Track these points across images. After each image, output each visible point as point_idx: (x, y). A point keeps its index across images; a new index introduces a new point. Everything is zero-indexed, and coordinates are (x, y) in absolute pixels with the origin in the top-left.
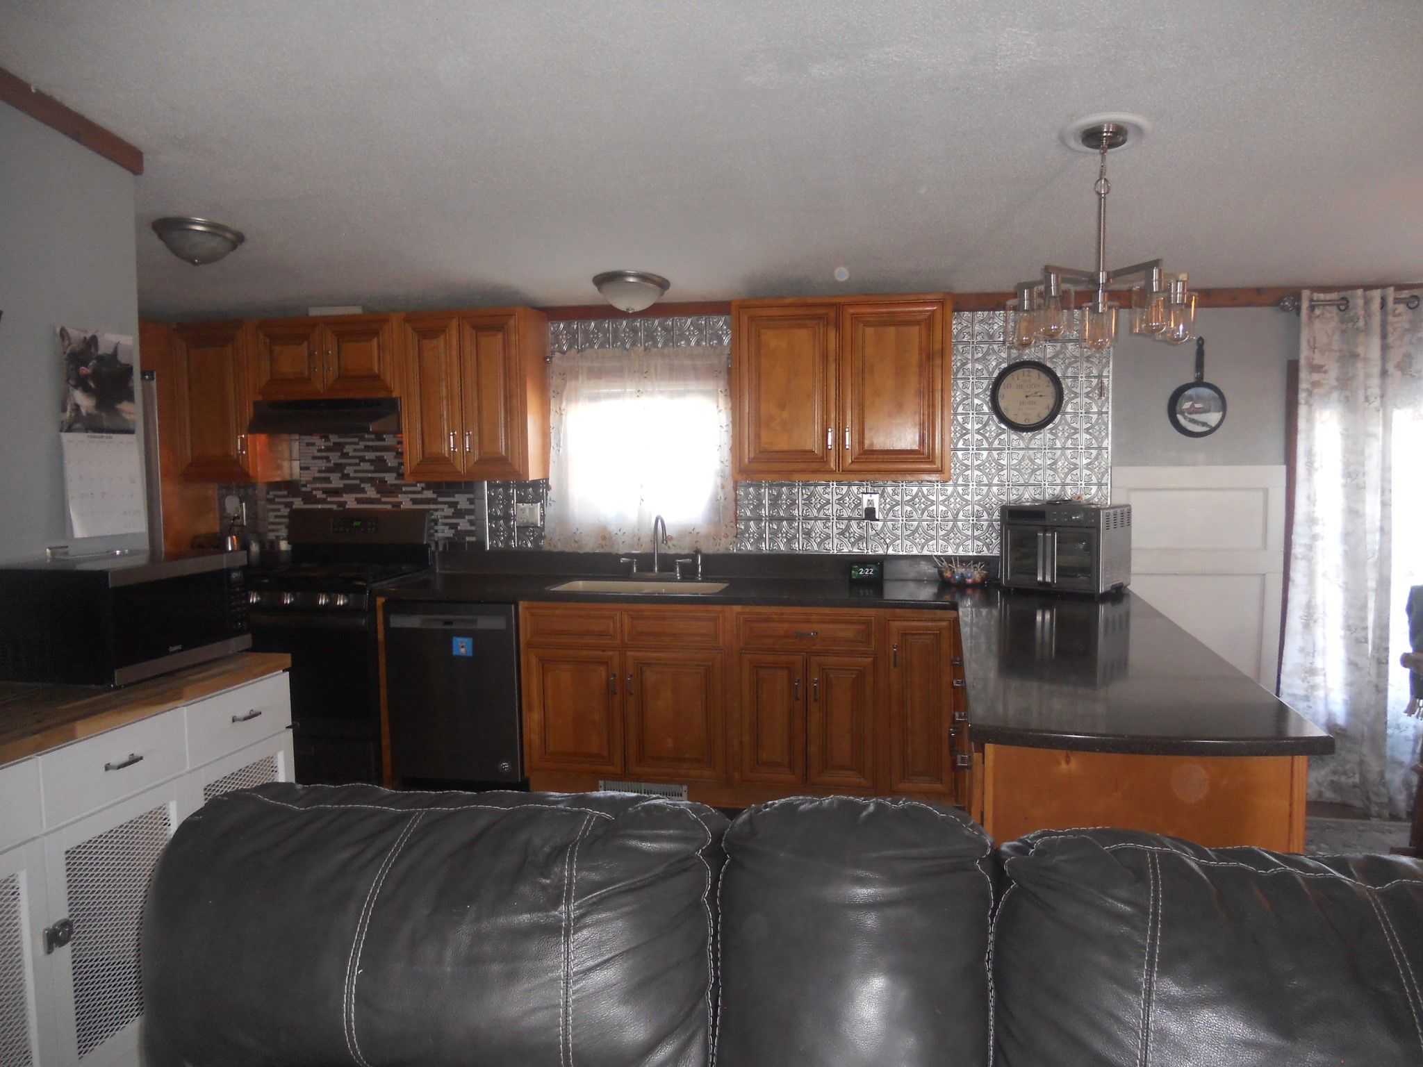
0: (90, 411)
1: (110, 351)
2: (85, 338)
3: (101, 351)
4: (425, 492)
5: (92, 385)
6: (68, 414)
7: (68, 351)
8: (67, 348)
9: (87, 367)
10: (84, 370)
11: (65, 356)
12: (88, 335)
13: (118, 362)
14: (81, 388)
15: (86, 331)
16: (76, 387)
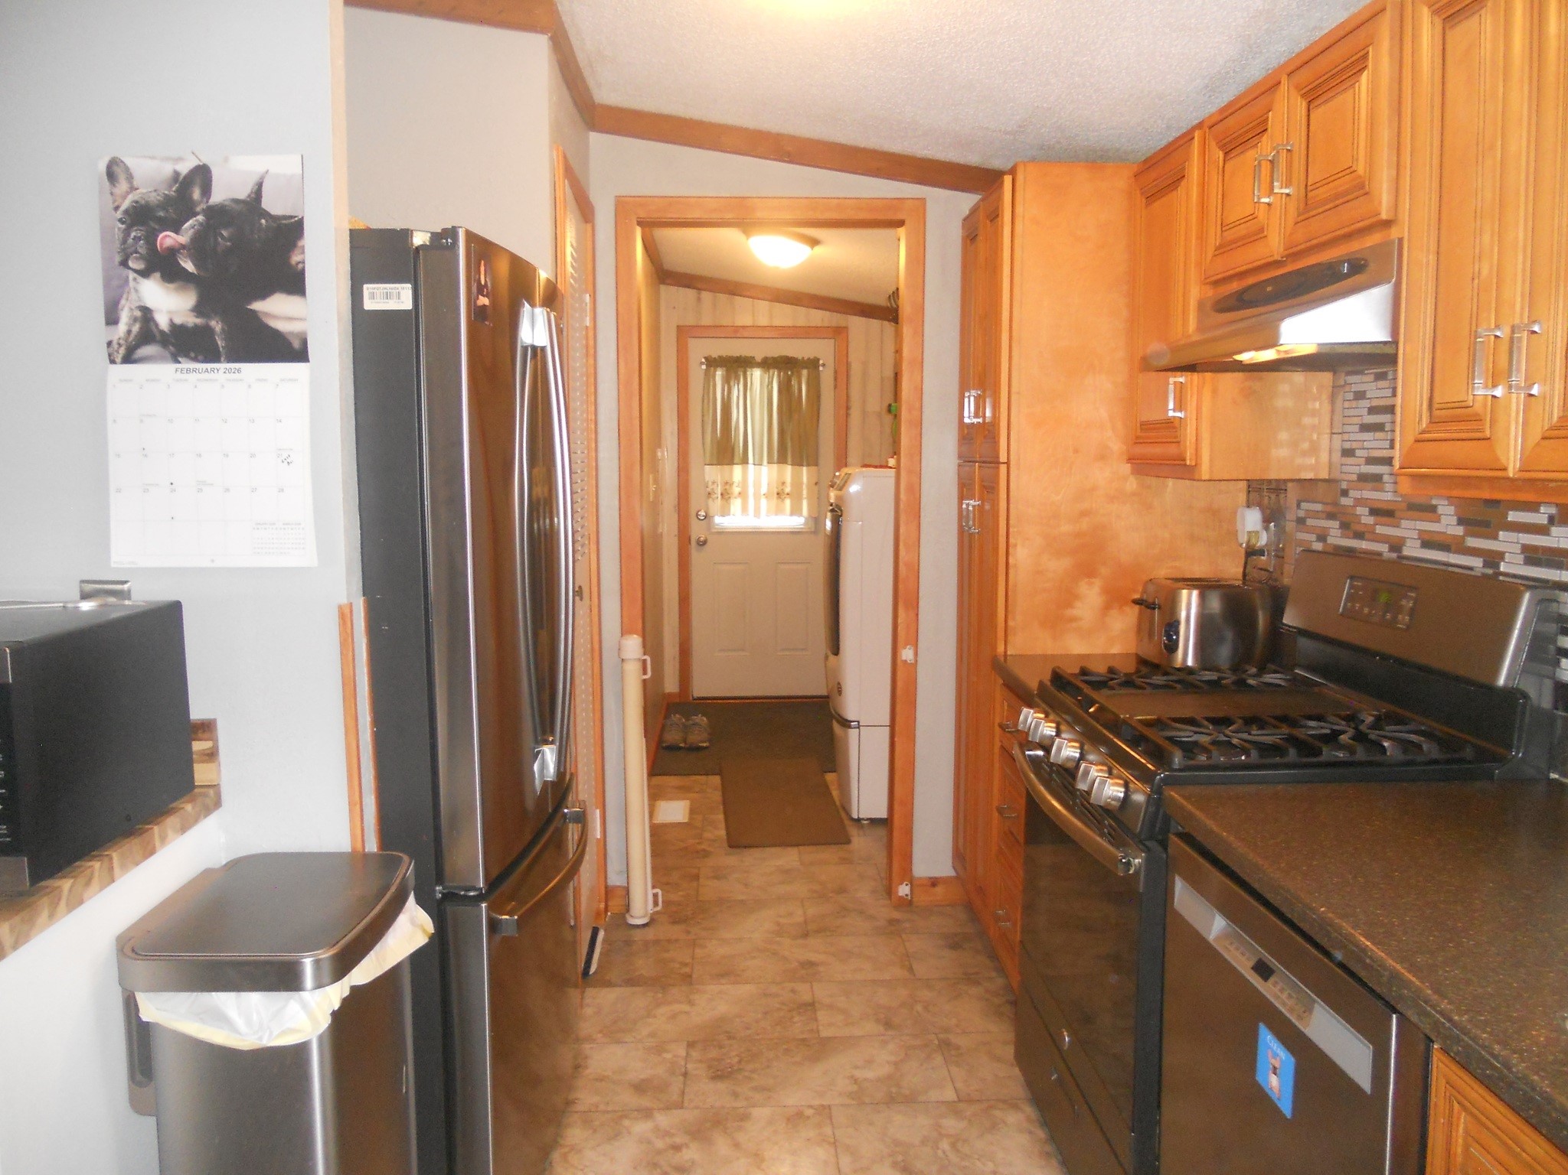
0: (178, 321)
1: (243, 193)
2: (177, 174)
3: (218, 196)
4: (1555, 530)
5: (189, 266)
6: (122, 327)
7: (126, 204)
8: (124, 197)
9: (177, 232)
10: (167, 239)
11: (119, 214)
12: (184, 168)
13: (266, 214)
14: (157, 275)
15: (179, 159)
16: (145, 274)
